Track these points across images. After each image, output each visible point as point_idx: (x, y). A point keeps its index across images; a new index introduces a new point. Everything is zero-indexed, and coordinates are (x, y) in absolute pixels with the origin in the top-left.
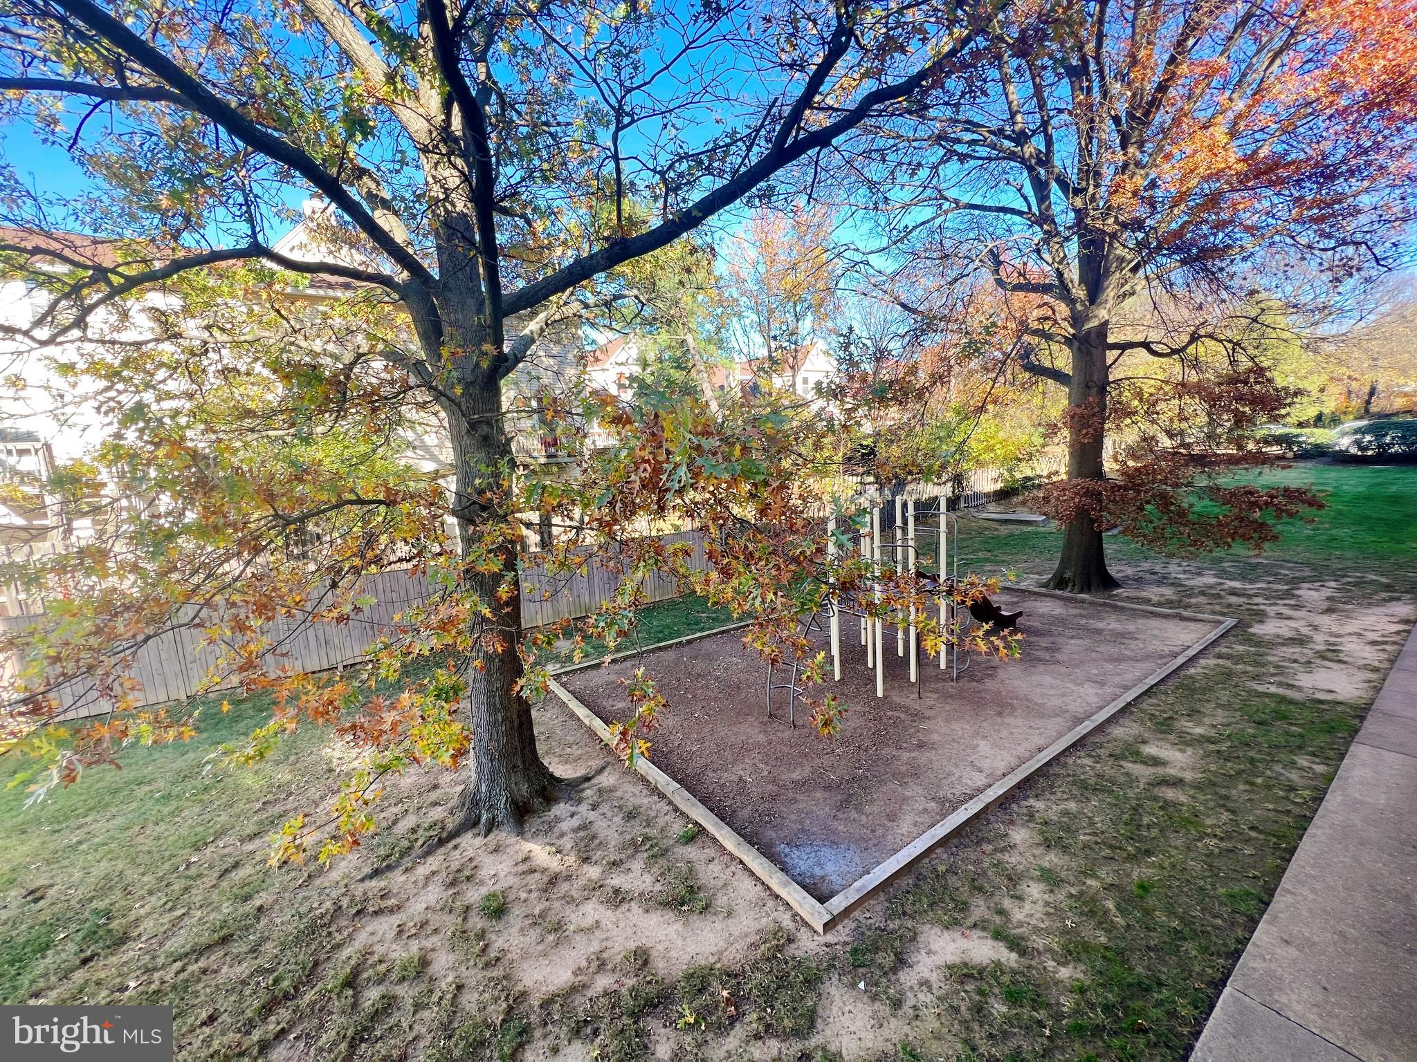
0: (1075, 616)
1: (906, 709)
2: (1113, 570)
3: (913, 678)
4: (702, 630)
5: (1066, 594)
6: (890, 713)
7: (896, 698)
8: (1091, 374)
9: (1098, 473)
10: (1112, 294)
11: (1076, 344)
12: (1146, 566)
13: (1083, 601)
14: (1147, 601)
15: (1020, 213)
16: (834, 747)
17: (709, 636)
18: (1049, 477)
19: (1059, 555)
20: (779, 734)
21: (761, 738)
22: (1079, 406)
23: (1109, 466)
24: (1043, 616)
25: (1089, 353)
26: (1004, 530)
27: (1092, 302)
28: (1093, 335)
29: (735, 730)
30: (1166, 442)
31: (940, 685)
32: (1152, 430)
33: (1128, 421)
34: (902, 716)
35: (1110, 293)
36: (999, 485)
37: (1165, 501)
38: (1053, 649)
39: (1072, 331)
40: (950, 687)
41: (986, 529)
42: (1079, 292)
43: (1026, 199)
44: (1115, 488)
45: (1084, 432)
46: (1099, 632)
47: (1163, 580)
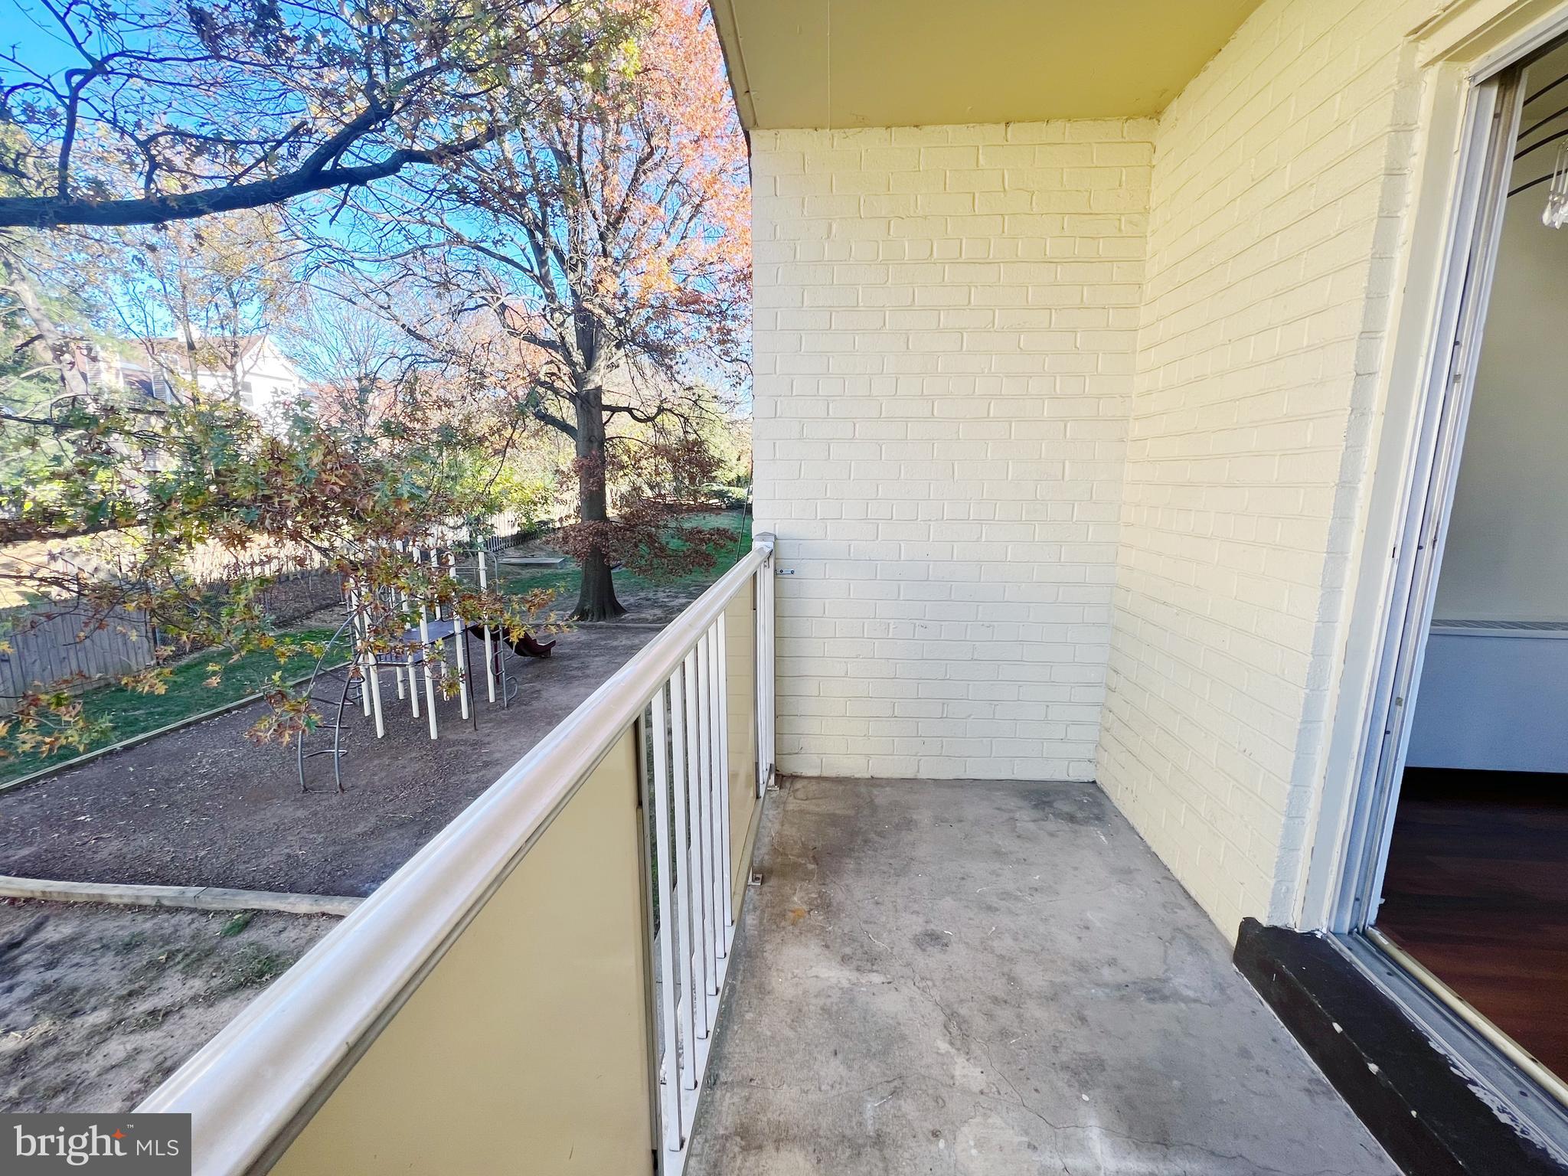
0: (597, 639)
1: (465, 742)
2: (622, 600)
3: (465, 716)
4: (145, 730)
5: (588, 623)
6: (449, 750)
7: (451, 736)
8: (592, 430)
9: (603, 517)
10: (603, 364)
11: (579, 402)
12: (642, 594)
13: (601, 627)
14: (645, 620)
15: (525, 270)
16: (397, 792)
17: (164, 734)
18: (561, 520)
19: (579, 592)
20: (324, 803)
21: (301, 813)
22: (585, 457)
23: (611, 513)
24: (571, 643)
25: (589, 412)
26: (526, 574)
27: (589, 368)
28: (591, 397)
29: (258, 818)
30: (648, 493)
31: (492, 716)
32: (639, 482)
33: (621, 473)
34: (462, 748)
35: (601, 363)
36: (516, 530)
37: (651, 539)
38: (584, 667)
39: (575, 390)
40: (503, 714)
41: (508, 573)
42: (578, 357)
43: (529, 260)
44: (617, 529)
45: (591, 481)
46: (615, 648)
47: (655, 604)
